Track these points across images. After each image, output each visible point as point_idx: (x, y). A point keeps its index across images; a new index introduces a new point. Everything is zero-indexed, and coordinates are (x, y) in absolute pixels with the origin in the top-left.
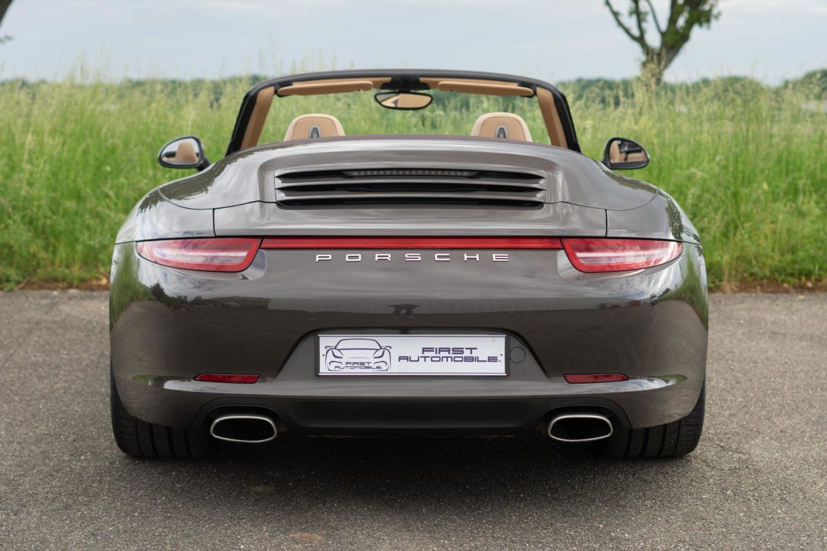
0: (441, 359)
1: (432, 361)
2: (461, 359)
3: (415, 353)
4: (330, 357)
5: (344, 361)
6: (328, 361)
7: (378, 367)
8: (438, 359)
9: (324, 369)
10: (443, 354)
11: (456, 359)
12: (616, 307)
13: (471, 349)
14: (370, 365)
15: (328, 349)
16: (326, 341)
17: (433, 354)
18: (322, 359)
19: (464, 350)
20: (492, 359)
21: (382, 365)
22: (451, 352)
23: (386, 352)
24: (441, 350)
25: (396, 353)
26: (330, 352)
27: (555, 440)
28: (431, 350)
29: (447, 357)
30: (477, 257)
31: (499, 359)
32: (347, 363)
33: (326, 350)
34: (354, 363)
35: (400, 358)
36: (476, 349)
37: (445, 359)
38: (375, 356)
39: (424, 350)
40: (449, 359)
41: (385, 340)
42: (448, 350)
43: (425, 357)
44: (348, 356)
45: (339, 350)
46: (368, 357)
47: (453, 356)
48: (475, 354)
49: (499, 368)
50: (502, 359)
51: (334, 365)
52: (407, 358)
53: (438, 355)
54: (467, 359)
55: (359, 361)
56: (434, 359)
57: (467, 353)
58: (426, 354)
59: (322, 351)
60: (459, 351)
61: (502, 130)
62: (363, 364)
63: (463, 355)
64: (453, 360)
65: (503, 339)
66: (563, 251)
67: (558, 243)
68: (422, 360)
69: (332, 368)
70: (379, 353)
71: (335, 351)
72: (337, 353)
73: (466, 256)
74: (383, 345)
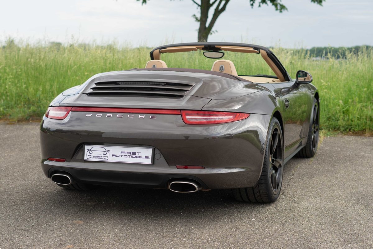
0: (127, 156)
1: (124, 157)
2: (135, 157)
3: (118, 153)
4: (89, 154)
5: (93, 155)
6: (87, 155)
7: (105, 158)
8: (126, 156)
9: (86, 158)
10: (129, 154)
11: (133, 157)
12: (208, 139)
13: (139, 153)
14: (102, 157)
15: (88, 150)
16: (87, 147)
17: (124, 154)
18: (85, 154)
19: (136, 153)
20: (147, 157)
22: (131, 154)
23: (108, 152)
24: (128, 153)
25: (111, 153)
27: (172, 191)
28: (124, 152)
29: (130, 156)
30: (144, 117)
31: (149, 157)
32: (94, 156)
33: (87, 151)
34: (96, 156)
35: (113, 155)
36: (141, 153)
37: (129, 156)
38: (104, 154)
39: (122, 152)
40: (131, 157)
41: (108, 148)
42: (130, 153)
43: (122, 155)
44: (95, 154)
45: (91, 151)
46: (101, 154)
47: (132, 155)
48: (140, 155)
49: (149, 161)
50: (150, 158)
51: (89, 156)
52: (115, 155)
53: (126, 155)
54: (137, 157)
55: (98, 155)
56: (125, 156)
57: (137, 155)
58: (122, 154)
59: (86, 151)
60: (134, 153)
61: (222, 67)
62: (99, 157)
63: (136, 155)
64: (132, 157)
65: (151, 150)
66: (180, 115)
67: (179, 112)
68: (120, 156)
69: (88, 158)
70: (105, 153)
71: (90, 151)
72: (91, 152)
73: (140, 116)
74: (107, 150)
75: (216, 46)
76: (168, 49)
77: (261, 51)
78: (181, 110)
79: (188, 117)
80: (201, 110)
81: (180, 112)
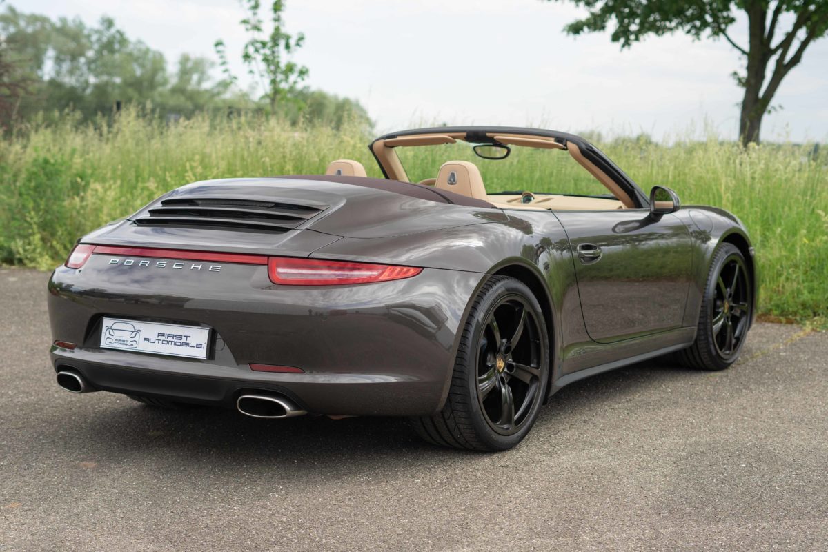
0: (168, 343)
1: (162, 343)
2: (180, 344)
3: (153, 337)
4: (108, 335)
5: (114, 338)
6: (106, 338)
7: (132, 345)
8: (166, 342)
9: (103, 343)
10: (170, 339)
11: (177, 344)
13: (187, 337)
14: (128, 343)
15: (108, 328)
16: (107, 322)
17: (163, 338)
18: (103, 335)
19: (183, 337)
20: (199, 346)
21: (134, 343)
22: (175, 338)
23: (138, 334)
24: (169, 336)
25: (143, 335)
26: (108, 331)
27: (243, 413)
28: (163, 335)
29: (172, 342)
30: (200, 267)
31: (203, 346)
32: (116, 340)
33: (106, 330)
34: (120, 340)
35: (145, 339)
36: (190, 337)
37: (170, 343)
38: (131, 336)
39: (159, 335)
41: (138, 325)
42: (172, 336)
43: (159, 340)
44: (117, 335)
45: (113, 330)
46: (127, 336)
47: (176, 341)
48: (189, 341)
49: (202, 353)
50: (205, 346)
51: (109, 340)
52: (148, 340)
53: (166, 339)
54: (183, 344)
55: (123, 339)
56: (164, 342)
57: (184, 340)
58: (160, 338)
59: (104, 329)
60: (179, 337)
61: (453, 175)
62: (124, 341)
63: (182, 341)
64: (175, 344)
65: (208, 331)
66: (266, 266)
67: (264, 260)
68: (157, 341)
69: (107, 342)
70: (134, 334)
71: (111, 330)
72: (111, 332)
73: (193, 266)
74: (137, 329)
75: (488, 134)
76: (399, 138)
77: (569, 144)
78: (269, 256)
79: (280, 270)
80: (308, 258)
81: (267, 259)
